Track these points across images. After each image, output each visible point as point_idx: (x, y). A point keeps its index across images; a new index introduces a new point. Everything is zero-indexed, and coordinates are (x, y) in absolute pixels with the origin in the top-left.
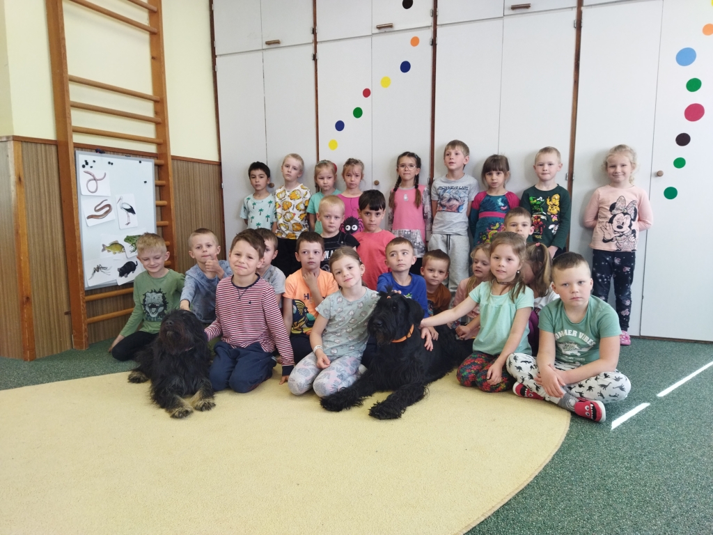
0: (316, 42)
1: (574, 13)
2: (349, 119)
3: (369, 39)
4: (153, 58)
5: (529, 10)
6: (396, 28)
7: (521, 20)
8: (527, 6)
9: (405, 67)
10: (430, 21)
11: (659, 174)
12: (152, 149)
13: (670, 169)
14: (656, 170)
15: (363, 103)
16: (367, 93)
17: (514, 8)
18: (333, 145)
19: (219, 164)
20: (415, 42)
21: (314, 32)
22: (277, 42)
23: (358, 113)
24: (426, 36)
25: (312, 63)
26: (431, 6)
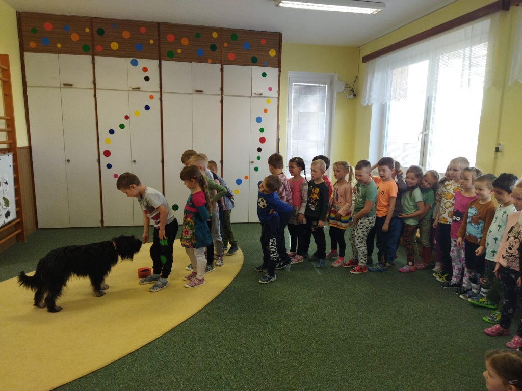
0: (95, 88)
1: (220, 97)
2: (117, 129)
3: (127, 92)
4: (5, 95)
5: (203, 93)
6: (141, 89)
7: (198, 96)
8: (202, 91)
9: (147, 108)
10: (158, 90)
11: (252, 162)
13: (255, 160)
14: (252, 160)
15: (125, 122)
16: (127, 117)
17: (196, 91)
18: (108, 141)
19: (30, 148)
20: (152, 97)
21: (94, 83)
22: (71, 85)
23: (122, 126)
24: (157, 96)
25: (93, 99)
26: (158, 83)
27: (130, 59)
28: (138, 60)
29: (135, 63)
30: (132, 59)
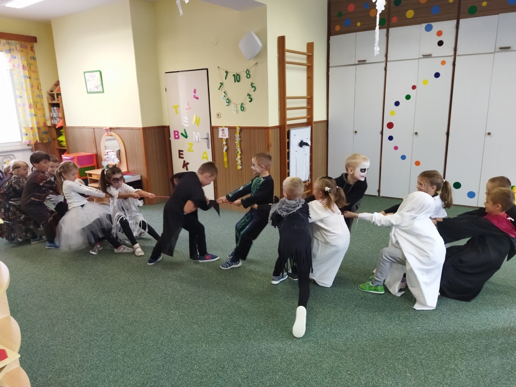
0: (386, 61)
2: (402, 100)
3: (418, 60)
4: (308, 78)
5: (510, 49)
6: (433, 56)
8: (509, 48)
9: (437, 75)
10: (452, 53)
12: (305, 121)
15: (411, 92)
16: (414, 87)
17: (501, 48)
18: (392, 113)
19: (327, 121)
20: (443, 63)
21: (386, 56)
22: (365, 61)
23: (408, 97)
24: (450, 60)
25: (384, 72)
26: (453, 45)
27: (424, 25)
28: (433, 24)
29: (429, 29)
30: (426, 24)
